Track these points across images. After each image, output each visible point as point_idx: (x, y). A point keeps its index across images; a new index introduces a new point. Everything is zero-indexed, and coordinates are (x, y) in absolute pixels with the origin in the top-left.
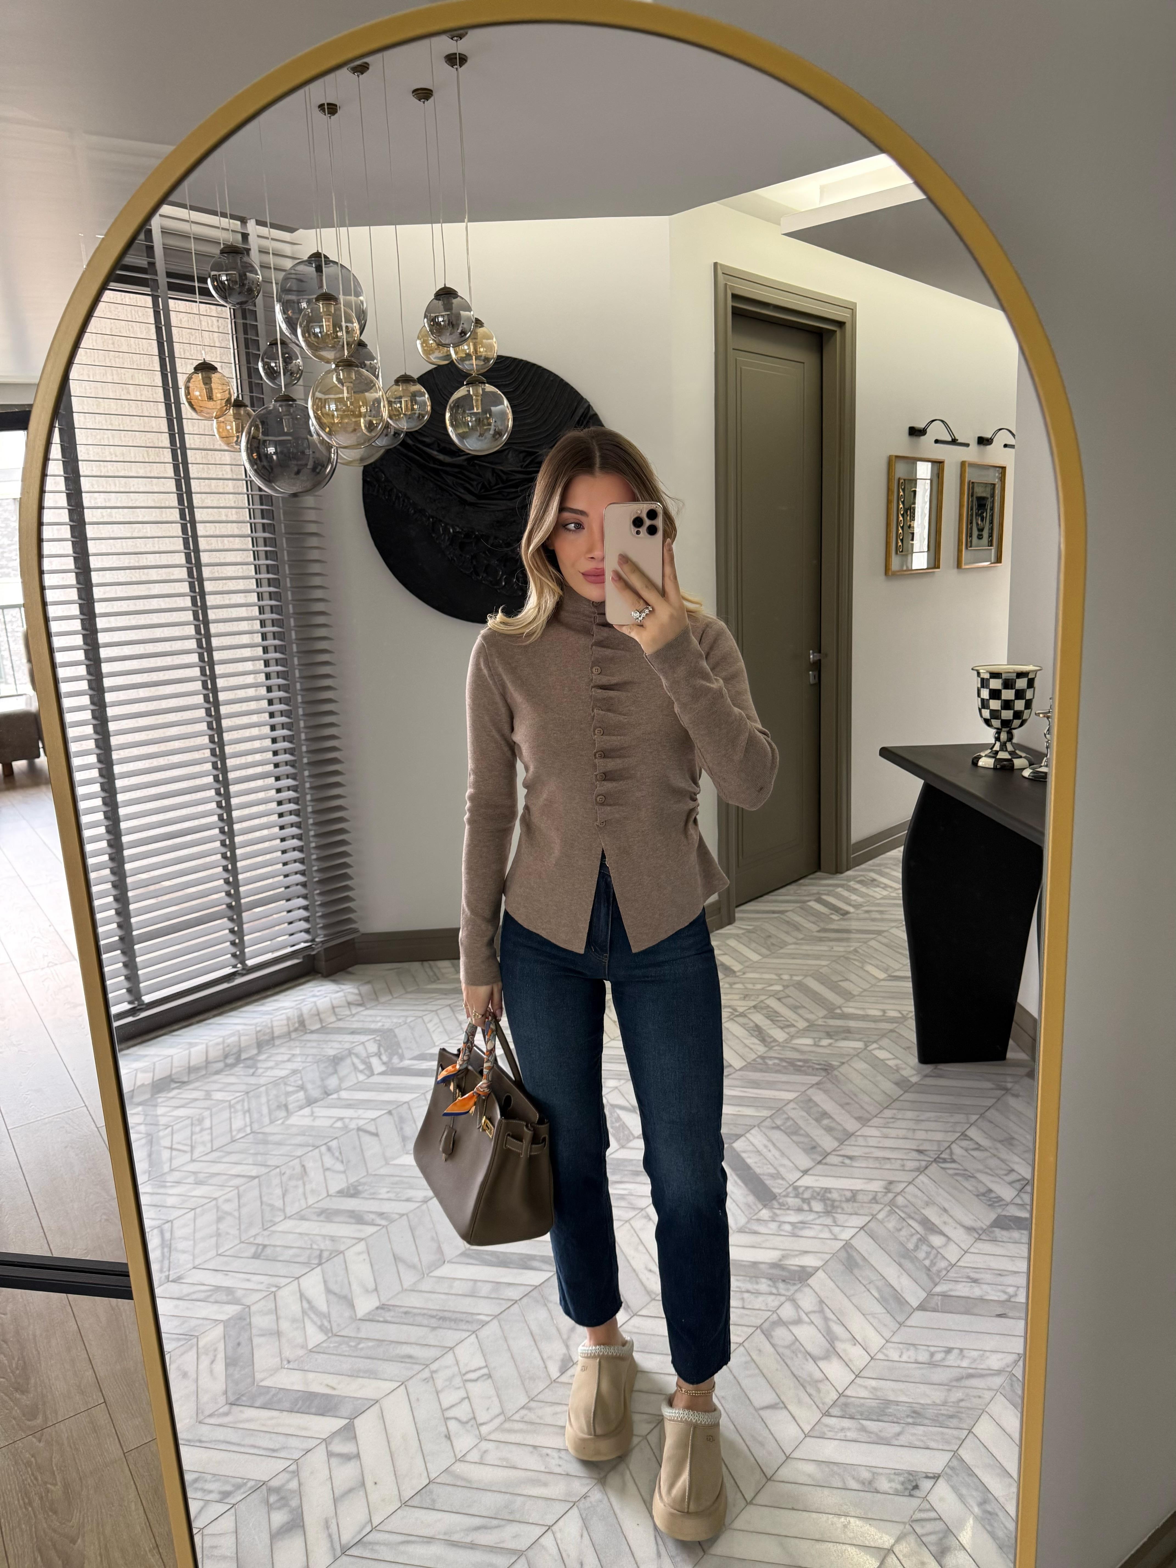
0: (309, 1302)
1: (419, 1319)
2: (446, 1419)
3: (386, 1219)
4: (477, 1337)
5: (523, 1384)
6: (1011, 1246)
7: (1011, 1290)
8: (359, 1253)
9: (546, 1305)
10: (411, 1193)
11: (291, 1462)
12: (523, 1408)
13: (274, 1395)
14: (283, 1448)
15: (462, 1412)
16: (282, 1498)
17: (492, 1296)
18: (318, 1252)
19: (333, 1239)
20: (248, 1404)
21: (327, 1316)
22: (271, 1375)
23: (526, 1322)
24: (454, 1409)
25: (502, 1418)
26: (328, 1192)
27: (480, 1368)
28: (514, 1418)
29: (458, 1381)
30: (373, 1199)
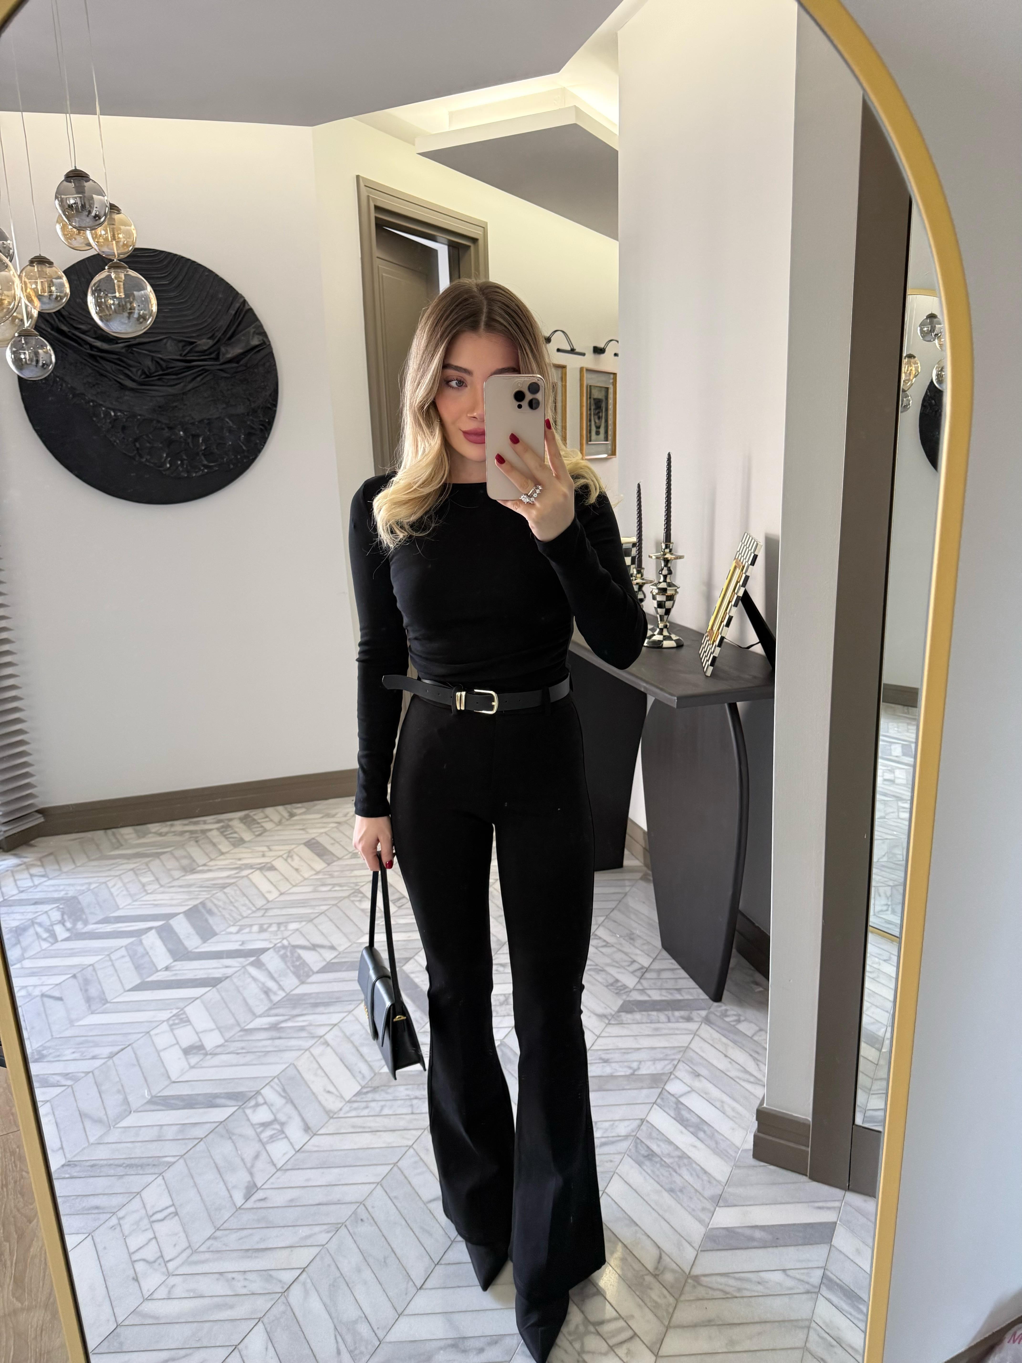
1: (106, 1170)
2: (133, 1262)
3: (71, 1079)
4: (164, 1179)
5: (209, 1216)
6: (634, 1027)
7: (635, 1065)
9: (230, 1138)
10: (97, 1051)
12: (209, 1238)
15: (150, 1252)
17: (179, 1138)
23: (211, 1157)
24: (141, 1251)
25: (189, 1251)
27: (167, 1208)
28: (201, 1249)
29: (145, 1223)
30: (59, 1061)
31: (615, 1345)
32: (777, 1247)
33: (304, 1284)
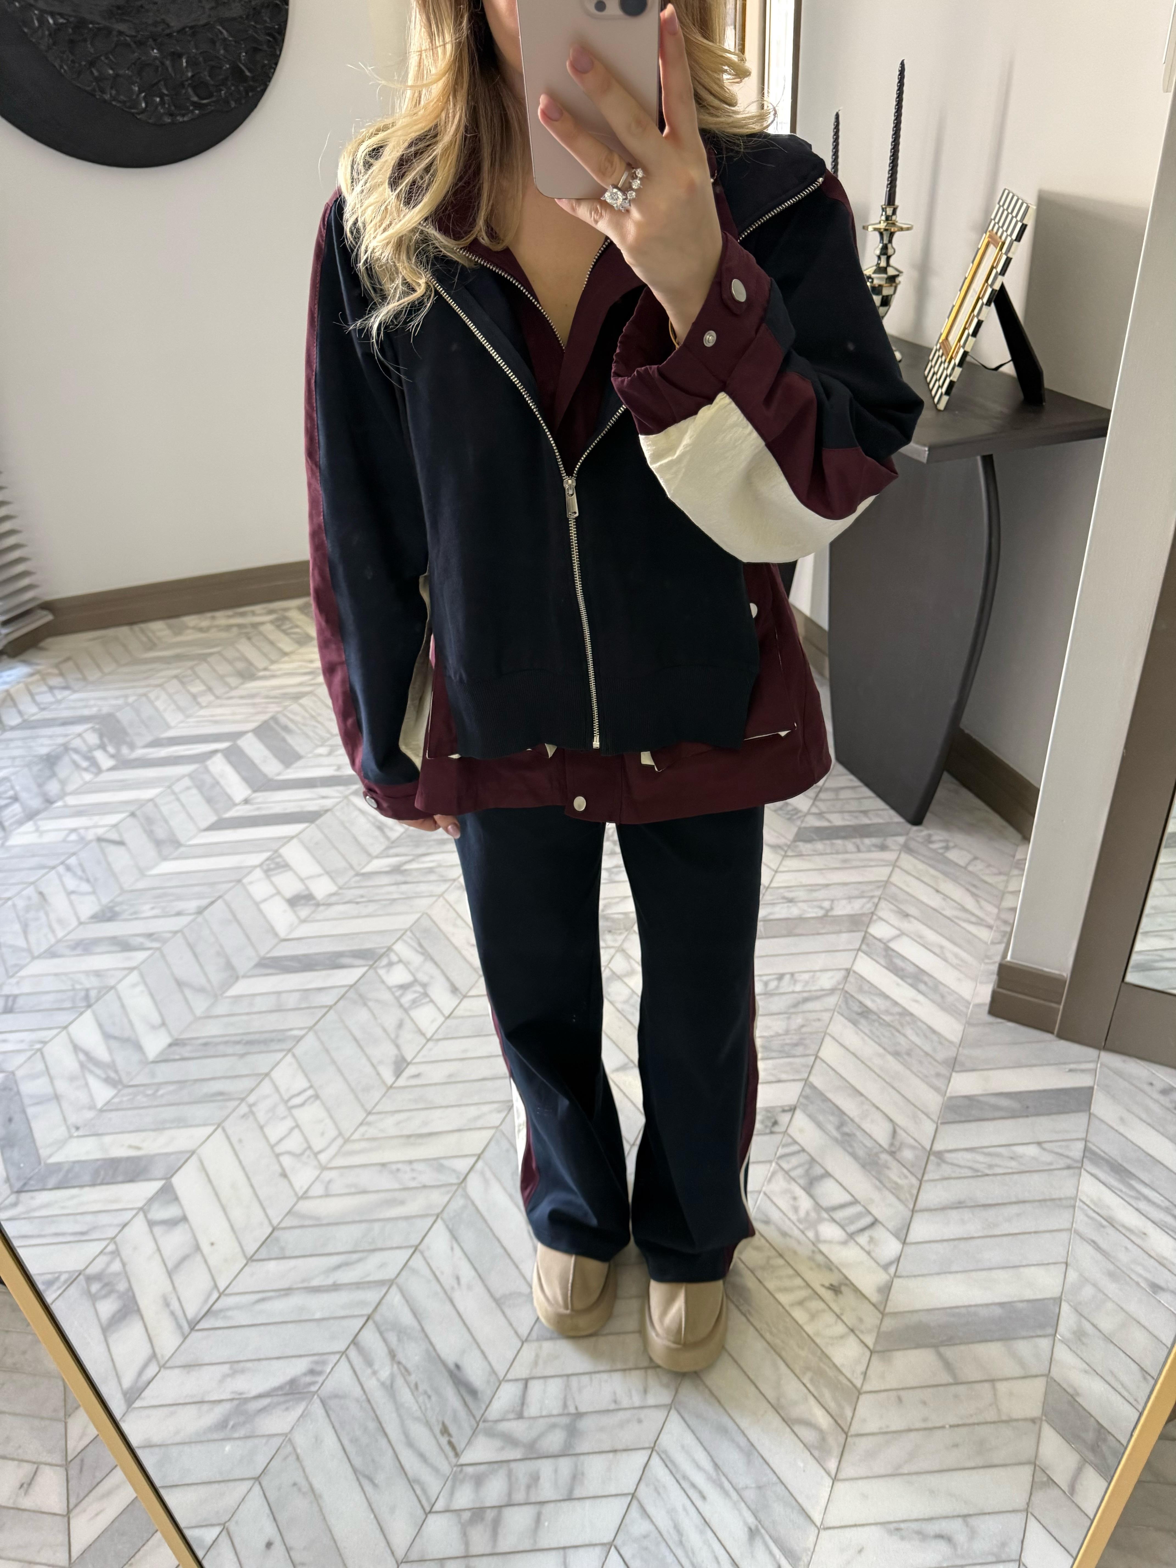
0: (87, 1054)
1: (222, 1049)
2: (278, 1156)
3: (157, 940)
4: (294, 1055)
5: (357, 1098)
7: (825, 904)
8: (134, 986)
10: (180, 906)
11: (107, 1241)
12: (360, 1125)
13: (68, 1171)
14: (94, 1228)
15: (294, 1143)
16: (106, 1285)
17: (302, 1006)
18: (83, 994)
19: (98, 974)
20: (39, 1187)
21: (112, 1066)
22: (60, 1148)
23: (346, 1027)
24: (284, 1142)
25: (340, 1141)
26: (78, 918)
27: (304, 1091)
28: (353, 1137)
29: (281, 1110)
30: (136, 919)
31: (853, 1233)
32: (1027, 1116)
33: (482, 1173)
